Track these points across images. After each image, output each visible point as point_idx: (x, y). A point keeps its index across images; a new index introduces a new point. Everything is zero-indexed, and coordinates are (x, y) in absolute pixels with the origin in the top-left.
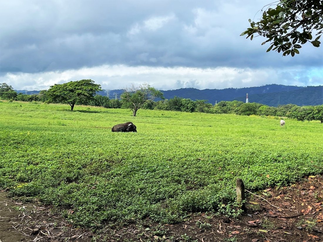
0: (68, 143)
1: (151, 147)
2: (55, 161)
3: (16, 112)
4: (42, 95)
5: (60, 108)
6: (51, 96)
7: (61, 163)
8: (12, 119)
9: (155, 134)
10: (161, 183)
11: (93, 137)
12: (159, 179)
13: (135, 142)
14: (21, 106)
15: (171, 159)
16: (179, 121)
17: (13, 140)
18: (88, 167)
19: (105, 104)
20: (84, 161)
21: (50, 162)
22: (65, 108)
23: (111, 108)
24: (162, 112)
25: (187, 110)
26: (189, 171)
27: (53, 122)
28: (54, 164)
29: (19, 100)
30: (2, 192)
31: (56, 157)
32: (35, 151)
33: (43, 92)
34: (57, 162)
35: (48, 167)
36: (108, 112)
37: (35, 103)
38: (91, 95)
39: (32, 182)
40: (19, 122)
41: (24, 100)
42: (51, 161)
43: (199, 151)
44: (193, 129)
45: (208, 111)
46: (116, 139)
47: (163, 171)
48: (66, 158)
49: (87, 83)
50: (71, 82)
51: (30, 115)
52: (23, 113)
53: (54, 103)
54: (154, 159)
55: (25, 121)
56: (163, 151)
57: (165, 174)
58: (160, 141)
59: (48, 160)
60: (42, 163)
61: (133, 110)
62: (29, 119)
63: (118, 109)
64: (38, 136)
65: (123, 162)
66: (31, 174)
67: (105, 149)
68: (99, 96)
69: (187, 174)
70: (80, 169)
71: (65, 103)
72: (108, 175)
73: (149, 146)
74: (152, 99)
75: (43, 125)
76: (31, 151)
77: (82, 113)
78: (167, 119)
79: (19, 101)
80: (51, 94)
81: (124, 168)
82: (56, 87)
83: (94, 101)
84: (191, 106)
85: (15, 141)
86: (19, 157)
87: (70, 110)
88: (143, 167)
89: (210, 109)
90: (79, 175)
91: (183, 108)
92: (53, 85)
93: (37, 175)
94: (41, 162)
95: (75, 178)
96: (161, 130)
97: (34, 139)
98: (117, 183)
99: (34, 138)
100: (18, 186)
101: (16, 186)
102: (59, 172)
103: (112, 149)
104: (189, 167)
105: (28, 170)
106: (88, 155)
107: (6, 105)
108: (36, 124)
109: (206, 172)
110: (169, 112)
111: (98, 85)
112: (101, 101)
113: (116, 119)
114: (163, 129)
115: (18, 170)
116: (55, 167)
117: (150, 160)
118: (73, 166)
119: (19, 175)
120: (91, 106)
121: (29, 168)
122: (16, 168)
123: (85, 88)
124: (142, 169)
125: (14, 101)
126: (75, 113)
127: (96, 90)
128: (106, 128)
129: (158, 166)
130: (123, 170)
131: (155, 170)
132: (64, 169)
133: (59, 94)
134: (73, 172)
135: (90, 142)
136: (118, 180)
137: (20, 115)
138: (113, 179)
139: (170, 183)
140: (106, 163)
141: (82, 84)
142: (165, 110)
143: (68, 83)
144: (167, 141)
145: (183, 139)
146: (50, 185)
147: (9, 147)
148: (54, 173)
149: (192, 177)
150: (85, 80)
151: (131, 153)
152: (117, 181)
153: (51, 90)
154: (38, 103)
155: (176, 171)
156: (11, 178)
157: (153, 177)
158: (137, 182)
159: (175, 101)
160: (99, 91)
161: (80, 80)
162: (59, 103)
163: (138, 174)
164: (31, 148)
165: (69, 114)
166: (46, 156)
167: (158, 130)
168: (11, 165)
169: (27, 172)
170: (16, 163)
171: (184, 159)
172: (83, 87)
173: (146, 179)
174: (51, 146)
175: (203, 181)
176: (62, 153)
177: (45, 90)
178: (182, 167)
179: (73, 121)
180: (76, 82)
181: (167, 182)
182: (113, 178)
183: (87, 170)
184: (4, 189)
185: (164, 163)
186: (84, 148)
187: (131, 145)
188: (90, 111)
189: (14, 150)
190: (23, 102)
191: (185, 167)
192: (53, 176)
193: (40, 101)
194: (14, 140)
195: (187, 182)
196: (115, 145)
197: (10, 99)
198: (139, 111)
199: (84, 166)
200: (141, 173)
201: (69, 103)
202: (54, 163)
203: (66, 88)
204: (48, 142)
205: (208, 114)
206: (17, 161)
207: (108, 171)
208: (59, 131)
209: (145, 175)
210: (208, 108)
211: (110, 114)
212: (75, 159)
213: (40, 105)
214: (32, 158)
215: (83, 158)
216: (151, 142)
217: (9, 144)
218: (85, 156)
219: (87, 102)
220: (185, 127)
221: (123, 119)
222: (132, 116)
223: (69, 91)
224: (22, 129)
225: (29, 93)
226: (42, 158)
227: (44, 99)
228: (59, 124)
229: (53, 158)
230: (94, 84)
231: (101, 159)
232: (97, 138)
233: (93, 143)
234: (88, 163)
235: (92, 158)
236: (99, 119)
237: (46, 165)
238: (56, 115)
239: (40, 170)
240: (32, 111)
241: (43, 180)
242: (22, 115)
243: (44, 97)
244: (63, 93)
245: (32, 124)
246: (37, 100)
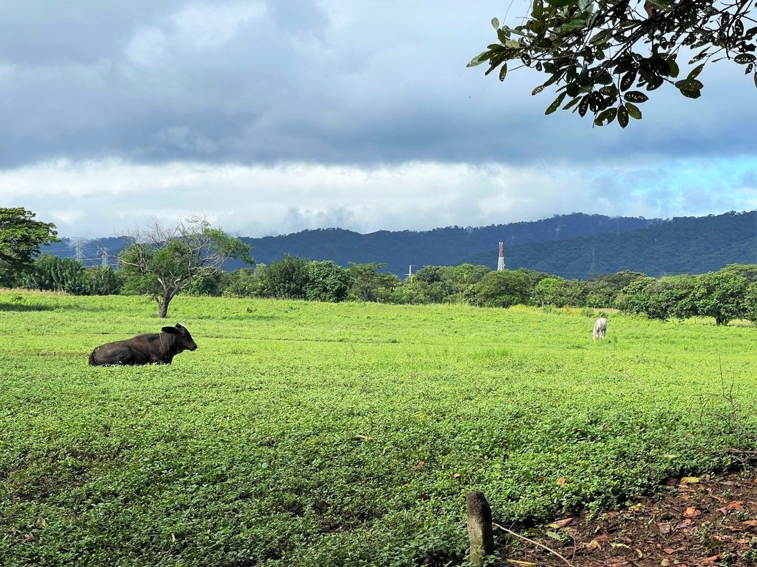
1: (211, 408)
9: (225, 367)
10: (240, 516)
11: (29, 383)
12: (237, 502)
13: (161, 395)
15: (273, 442)
16: (300, 328)
18: (11, 474)
19: (69, 282)
23: (88, 294)
24: (248, 301)
25: (323, 295)
26: (328, 474)
36: (81, 306)
38: (25, 256)
43: (359, 414)
44: (342, 350)
45: (388, 296)
46: (101, 387)
47: (248, 477)
49: (12, 219)
54: (220, 444)
56: (249, 417)
57: (254, 488)
58: (240, 389)
61: (159, 298)
63: (111, 296)
65: (123, 457)
67: (67, 418)
68: (50, 257)
69: (320, 484)
72: (76, 497)
73: (206, 404)
74: (216, 263)
78: (264, 322)
81: (128, 473)
83: (34, 276)
84: (335, 284)
88: (186, 468)
89: (392, 291)
91: (313, 288)
96: (244, 356)
98: (106, 520)
103: (89, 417)
104: (328, 462)
106: (12, 437)
109: (378, 477)
110: (267, 301)
111: (47, 223)
112: (57, 275)
113: (107, 327)
114: (250, 352)
117: (208, 446)
120: (25, 291)
123: (4, 233)
124: (184, 476)
127: (40, 239)
128: (72, 355)
129: (232, 463)
130: (123, 481)
131: (223, 475)
135: (19, 398)
136: (108, 512)
138: (92, 510)
139: (269, 514)
140: (70, 461)
142: (256, 295)
144: (261, 388)
145: (309, 379)
149: (337, 493)
150: (6, 210)
151: (148, 427)
152: (106, 514)
155: (287, 477)
157: (219, 498)
158: (169, 515)
159: (286, 269)
160: (49, 242)
163: (171, 489)
167: (235, 357)
171: (313, 440)
173: (194, 505)
175: (369, 502)
178: (308, 463)
181: (260, 510)
182: (92, 507)
183: (8, 486)
185: (251, 455)
187: (149, 402)
188: (22, 306)
191: (316, 462)
195: (321, 509)
196: (100, 404)
198: (177, 300)
199: (1, 474)
200: (179, 488)
205: (387, 305)
207: (75, 486)
209: (191, 493)
210: (387, 287)
211: (85, 313)
216: (213, 393)
218: (2, 442)
219: (13, 279)
220: (320, 346)
221: (129, 327)
222: (154, 316)
230: (34, 222)
231: (53, 450)
232: (42, 386)
233: (29, 401)
234: (11, 463)
235: (24, 448)
236: (50, 329)
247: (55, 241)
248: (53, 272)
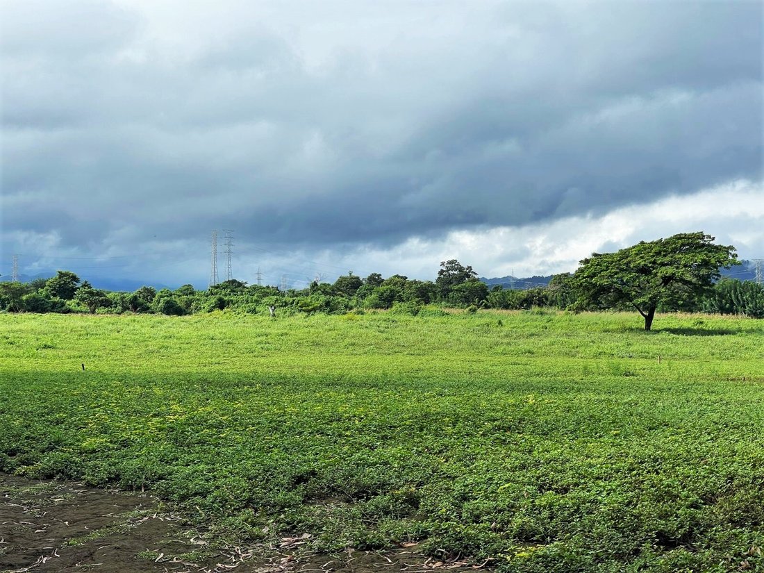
0: (650, 429)
2: (617, 482)
3: (488, 339)
4: (558, 287)
5: (611, 323)
6: (584, 290)
7: (635, 487)
8: (479, 361)
11: (724, 408)
14: (500, 323)
17: (491, 420)
18: (719, 500)
19: (750, 305)
20: (707, 483)
21: (603, 484)
22: (628, 325)
27: (598, 367)
28: (614, 491)
29: (494, 307)
30: (475, 569)
31: (618, 471)
32: (556, 452)
33: (561, 279)
34: (623, 484)
35: (600, 498)
37: (537, 314)
38: (705, 280)
39: (555, 543)
40: (499, 369)
41: (506, 307)
42: (605, 480)
48: (649, 472)
49: (692, 243)
50: (642, 243)
51: (528, 347)
52: (509, 344)
53: (592, 310)
55: (516, 366)
59: (598, 478)
60: (579, 485)
62: (526, 359)
64: (557, 408)
66: (551, 518)
68: (729, 280)
70: (695, 506)
71: (627, 308)
75: (569, 374)
76: (543, 451)
77: (681, 337)
79: (495, 310)
80: (584, 284)
82: (597, 263)
83: (715, 300)
85: (496, 423)
86: (511, 468)
87: (642, 330)
90: (695, 525)
92: (588, 258)
93: (569, 522)
94: (576, 485)
95: (684, 535)
97: (549, 418)
99: (549, 414)
100: (518, 553)
101: (511, 553)
102: (632, 515)
105: (541, 506)
106: (716, 463)
107: (458, 321)
108: (548, 373)
111: (727, 246)
112: (737, 298)
115: (512, 507)
116: (620, 500)
118: (674, 498)
119: (517, 521)
120: (706, 315)
121: (543, 500)
122: (508, 500)
123: (684, 258)
125: (479, 311)
126: (659, 336)
127: (720, 262)
132: (646, 506)
133: (605, 282)
134: (676, 516)
135: (716, 423)
137: (500, 349)
141: (676, 248)
143: (634, 247)
146: (610, 554)
147: (482, 440)
148: (616, 516)
150: (685, 235)
153: (581, 271)
154: (547, 314)
156: (495, 530)
160: (729, 265)
161: (668, 237)
162: (609, 308)
164: (542, 442)
165: (641, 342)
166: (590, 466)
168: (492, 492)
169: (540, 514)
170: (507, 485)
172: (680, 256)
174: (600, 437)
176: (635, 457)
177: (565, 272)
179: (654, 360)
180: (657, 243)
183: (717, 511)
184: (479, 561)
186: (700, 444)
188: (704, 330)
189: (497, 450)
190: (504, 311)
192: (615, 527)
193: (553, 308)
194: (494, 420)
197: (469, 306)
199: (709, 499)
201: (637, 307)
202: (614, 487)
203: (627, 264)
206: (508, 481)
208: (617, 393)
212: (677, 476)
213: (552, 317)
214: (548, 473)
215: (702, 473)
217: (481, 433)
218: (708, 467)
219: (694, 303)
223: (637, 272)
224: (512, 389)
225: (521, 283)
226: (577, 473)
227: (563, 300)
228: (616, 371)
229: (611, 474)
230: (713, 245)
231: (758, 478)
232: (738, 412)
233: (727, 427)
234: (718, 488)
235: (730, 473)
236: (734, 354)
237: (593, 492)
238: (603, 345)
239: (576, 508)
240: (532, 335)
241: (586, 536)
242: (505, 349)
243: (562, 295)
244: (617, 278)
245: (538, 375)
246: (543, 302)
247: (735, 263)
248: (733, 296)
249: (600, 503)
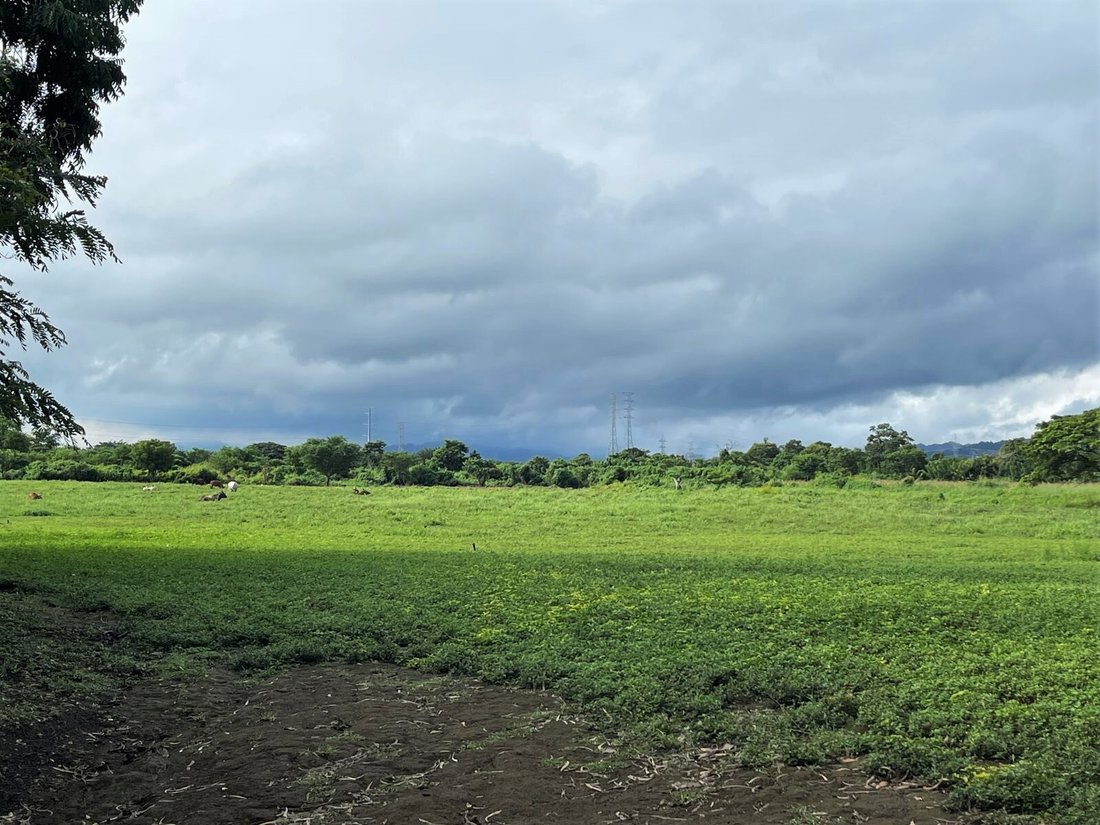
2: (1094, 691)
4: (1010, 454)
5: (1074, 497)
6: (1042, 458)
8: (918, 542)
14: (942, 496)
17: (938, 614)
21: (1076, 693)
22: (1096, 498)
27: (1062, 551)
29: (934, 478)
30: (926, 791)
31: (1093, 677)
32: (1018, 654)
33: (1013, 445)
35: (1072, 709)
37: (986, 485)
39: (1021, 762)
40: (943, 551)
41: (949, 478)
42: (1079, 688)
51: (976, 526)
52: (953, 521)
53: (1052, 481)
55: (964, 548)
59: (1069, 686)
60: (1047, 694)
62: (975, 540)
64: (1017, 600)
66: (1016, 732)
71: (1093, 479)
75: (1027, 558)
76: (1002, 653)
79: (935, 481)
80: (1042, 452)
82: (1060, 425)
85: (944, 617)
86: (966, 672)
92: (1047, 421)
93: (1037, 737)
94: (1044, 693)
97: (1007, 612)
99: (1007, 608)
100: (978, 773)
101: (969, 773)
105: (1003, 718)
107: (893, 494)
108: (1002, 558)
115: (969, 719)
119: (974, 736)
121: (1004, 711)
122: (963, 710)
125: (917, 483)
133: (1068, 449)
137: (943, 527)
146: (1087, 776)
147: (929, 638)
148: (1094, 731)
153: (1039, 436)
154: (997, 485)
156: (949, 745)
162: (1072, 479)
164: (1001, 642)
166: (1060, 670)
169: (1002, 727)
170: (961, 693)
174: (1070, 635)
177: (1019, 437)
184: (930, 782)
189: (947, 650)
190: (947, 482)
192: (1092, 744)
193: (1005, 478)
194: (942, 615)
197: (905, 476)
202: (1089, 697)
203: (1093, 427)
204: (1057, 621)
206: (962, 687)
208: (1088, 582)
213: (1004, 489)
214: (1010, 679)
217: (927, 629)
224: (960, 576)
225: (965, 450)
226: (1044, 679)
227: (1017, 469)
228: (1084, 555)
229: (1085, 680)
237: (1064, 702)
238: (1066, 523)
239: (1044, 721)
240: (981, 511)
241: (1058, 755)
242: (949, 528)
243: (1016, 464)
244: (1082, 444)
245: (991, 559)
246: (994, 473)
249: (1074, 715)
